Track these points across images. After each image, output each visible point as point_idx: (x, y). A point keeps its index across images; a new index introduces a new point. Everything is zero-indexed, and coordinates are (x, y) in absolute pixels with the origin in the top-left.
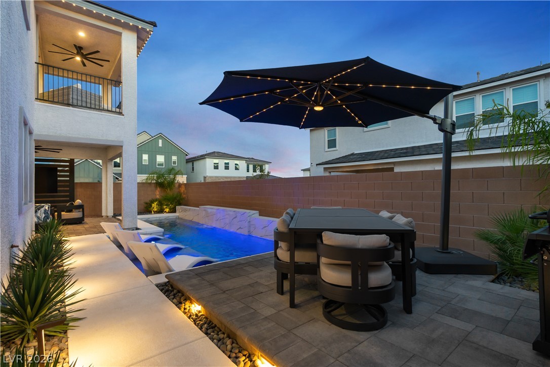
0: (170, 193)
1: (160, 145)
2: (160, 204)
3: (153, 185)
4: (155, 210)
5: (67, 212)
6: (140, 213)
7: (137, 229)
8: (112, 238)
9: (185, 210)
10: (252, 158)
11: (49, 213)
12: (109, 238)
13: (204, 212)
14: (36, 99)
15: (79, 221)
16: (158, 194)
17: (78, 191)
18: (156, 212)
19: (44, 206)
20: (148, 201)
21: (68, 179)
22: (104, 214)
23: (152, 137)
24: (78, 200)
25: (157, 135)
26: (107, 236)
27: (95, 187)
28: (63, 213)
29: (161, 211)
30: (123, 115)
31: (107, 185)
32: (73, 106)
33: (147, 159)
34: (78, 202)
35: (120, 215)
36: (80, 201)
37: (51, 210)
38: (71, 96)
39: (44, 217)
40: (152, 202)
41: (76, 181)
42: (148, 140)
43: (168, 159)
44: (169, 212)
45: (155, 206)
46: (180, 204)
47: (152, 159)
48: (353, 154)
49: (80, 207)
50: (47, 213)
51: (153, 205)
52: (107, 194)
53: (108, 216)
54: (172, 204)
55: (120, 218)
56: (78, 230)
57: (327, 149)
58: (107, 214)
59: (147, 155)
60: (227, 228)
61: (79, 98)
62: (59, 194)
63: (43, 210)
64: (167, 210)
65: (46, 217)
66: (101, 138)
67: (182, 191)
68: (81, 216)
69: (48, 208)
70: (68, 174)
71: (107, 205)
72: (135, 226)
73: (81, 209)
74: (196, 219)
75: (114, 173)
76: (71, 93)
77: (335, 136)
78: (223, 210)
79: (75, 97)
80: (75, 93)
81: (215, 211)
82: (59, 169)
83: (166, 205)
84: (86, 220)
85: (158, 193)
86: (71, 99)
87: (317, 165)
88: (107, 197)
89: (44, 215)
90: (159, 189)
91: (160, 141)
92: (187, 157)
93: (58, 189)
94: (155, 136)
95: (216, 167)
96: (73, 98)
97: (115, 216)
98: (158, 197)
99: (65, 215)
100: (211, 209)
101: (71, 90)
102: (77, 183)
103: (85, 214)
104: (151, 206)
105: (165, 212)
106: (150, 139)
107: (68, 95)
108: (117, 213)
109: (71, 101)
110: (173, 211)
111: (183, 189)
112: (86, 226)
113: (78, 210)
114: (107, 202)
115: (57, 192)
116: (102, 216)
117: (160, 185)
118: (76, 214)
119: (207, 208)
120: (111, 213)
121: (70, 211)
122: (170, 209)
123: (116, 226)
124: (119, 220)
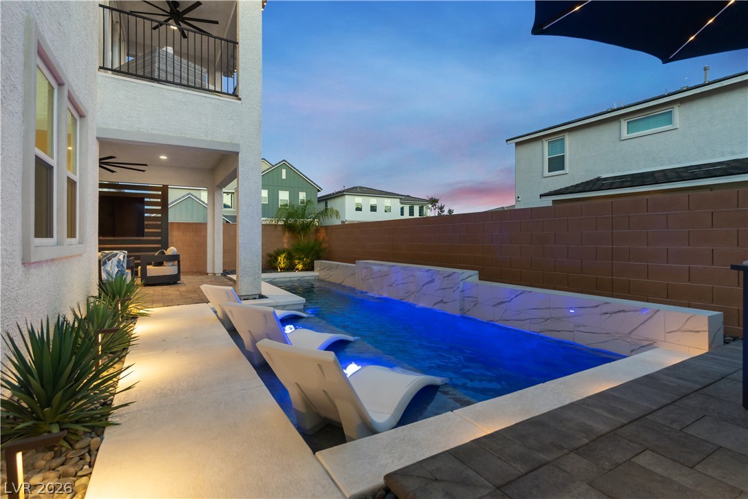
0: (303, 240)
1: (284, 177)
2: (290, 257)
3: (279, 228)
4: (282, 265)
5: (155, 265)
6: (264, 270)
7: (261, 297)
8: (220, 314)
9: (330, 268)
10: (408, 196)
11: (125, 265)
12: (215, 312)
13: (365, 270)
14: (100, 68)
15: (172, 280)
16: (286, 242)
17: (174, 235)
18: (283, 270)
19: (116, 255)
20: (271, 252)
21: (160, 215)
22: (209, 270)
23: (274, 166)
24: (172, 248)
25: (280, 163)
26: (212, 309)
27: (198, 229)
28: (148, 267)
29: (291, 268)
30: (240, 99)
31: (214, 226)
32: (158, 81)
33: (267, 196)
34: (171, 250)
35: (234, 272)
36: (175, 249)
37: (128, 262)
38: (157, 65)
39: (117, 273)
40: (278, 253)
41: (171, 219)
42: (268, 170)
43: (293, 196)
44: (302, 270)
45: (282, 261)
46: (319, 258)
47: (273, 197)
48: (598, 179)
49: (175, 258)
50: (122, 265)
51: (279, 258)
52: (214, 240)
53: (215, 274)
54: (308, 258)
55: (234, 277)
56: (169, 295)
57: (546, 173)
58: (214, 270)
59: (267, 191)
60: (411, 300)
61: (170, 69)
62: (145, 238)
63: (115, 260)
64: (300, 266)
65: (121, 273)
66: (204, 138)
67: (321, 238)
68: (176, 272)
69: (124, 257)
70: (160, 208)
71: (214, 257)
72: (258, 292)
73: (176, 262)
74: (349, 283)
75: (224, 216)
76: (157, 59)
77: (563, 151)
78: (403, 268)
79: (163, 67)
80: (163, 61)
81: (386, 269)
82: (146, 200)
83: (299, 259)
84: (183, 278)
85: (286, 240)
86: (156, 70)
87: (541, 196)
88: (214, 244)
89: (116, 270)
90: (287, 234)
91: (284, 171)
92: (320, 195)
93: (146, 230)
94: (276, 165)
95: (359, 209)
96: (159, 69)
97: (225, 273)
98: (286, 246)
99: (152, 270)
100: (377, 266)
101: (157, 54)
102: (172, 223)
103: (181, 270)
104: (277, 260)
105: (298, 269)
106: (271, 168)
107: (152, 63)
108: (229, 269)
109: (156, 74)
110: (309, 267)
111: (322, 235)
112: (182, 288)
113: (171, 263)
114: (214, 253)
115: (143, 236)
116: (207, 274)
117: (289, 228)
118: (168, 269)
119: (370, 264)
120: (219, 269)
121: (160, 264)
122: (304, 265)
123: (227, 292)
124: (231, 280)
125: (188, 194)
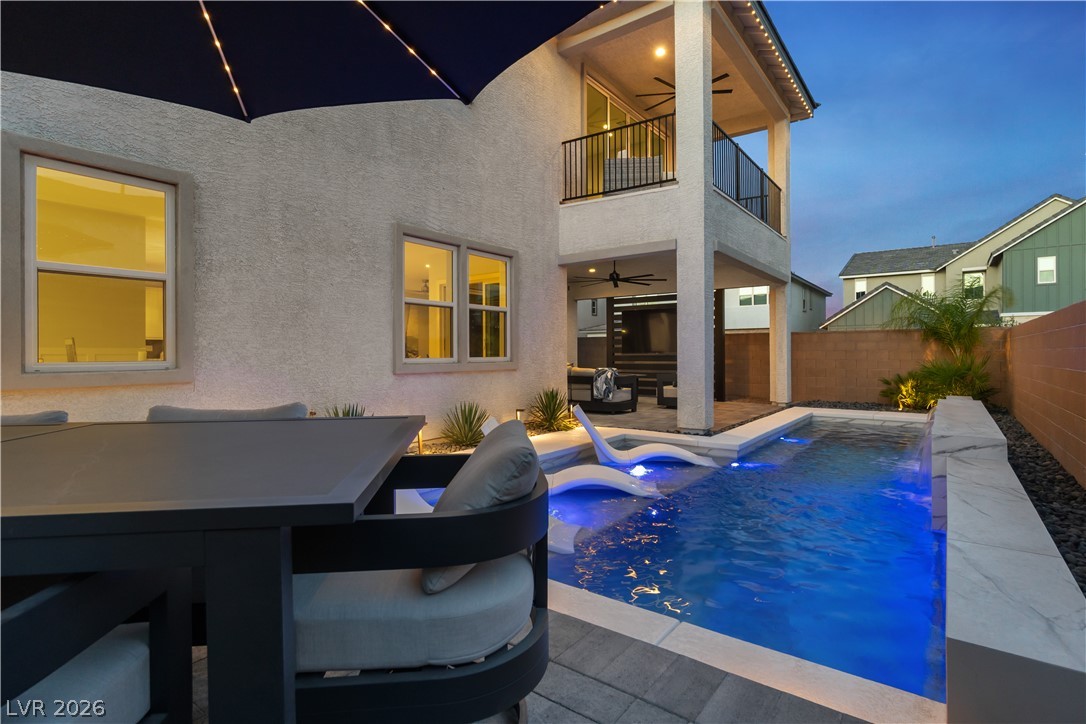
0: (960, 358)
2: (922, 387)
3: (915, 337)
4: (908, 400)
18: (909, 408)
20: (891, 376)
30: (677, 183)
31: (776, 337)
45: (908, 392)
51: (903, 388)
52: (775, 356)
58: (776, 398)
63: (603, 376)
67: (1008, 353)
71: (776, 379)
72: (700, 427)
88: (776, 362)
104: (900, 390)
116: (771, 403)
120: (782, 397)
125: (883, 285)
